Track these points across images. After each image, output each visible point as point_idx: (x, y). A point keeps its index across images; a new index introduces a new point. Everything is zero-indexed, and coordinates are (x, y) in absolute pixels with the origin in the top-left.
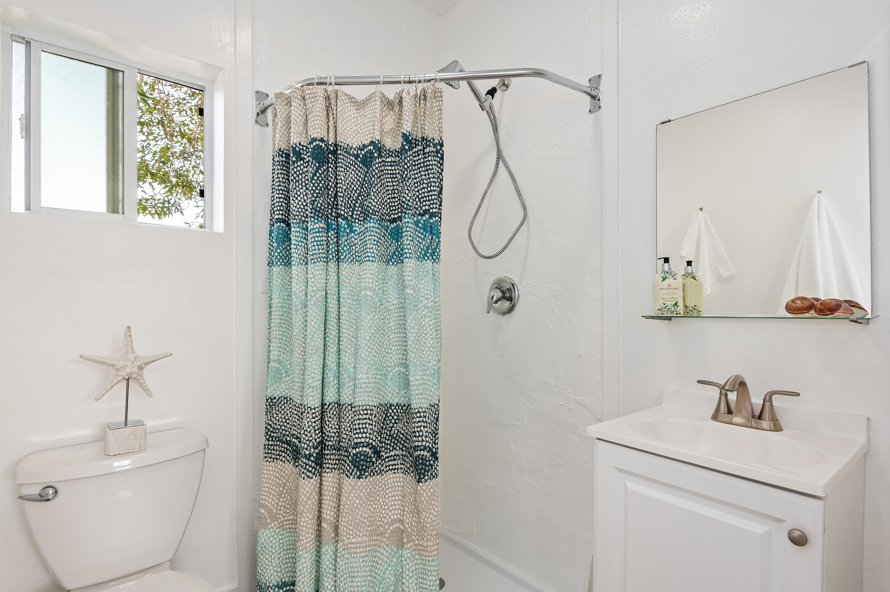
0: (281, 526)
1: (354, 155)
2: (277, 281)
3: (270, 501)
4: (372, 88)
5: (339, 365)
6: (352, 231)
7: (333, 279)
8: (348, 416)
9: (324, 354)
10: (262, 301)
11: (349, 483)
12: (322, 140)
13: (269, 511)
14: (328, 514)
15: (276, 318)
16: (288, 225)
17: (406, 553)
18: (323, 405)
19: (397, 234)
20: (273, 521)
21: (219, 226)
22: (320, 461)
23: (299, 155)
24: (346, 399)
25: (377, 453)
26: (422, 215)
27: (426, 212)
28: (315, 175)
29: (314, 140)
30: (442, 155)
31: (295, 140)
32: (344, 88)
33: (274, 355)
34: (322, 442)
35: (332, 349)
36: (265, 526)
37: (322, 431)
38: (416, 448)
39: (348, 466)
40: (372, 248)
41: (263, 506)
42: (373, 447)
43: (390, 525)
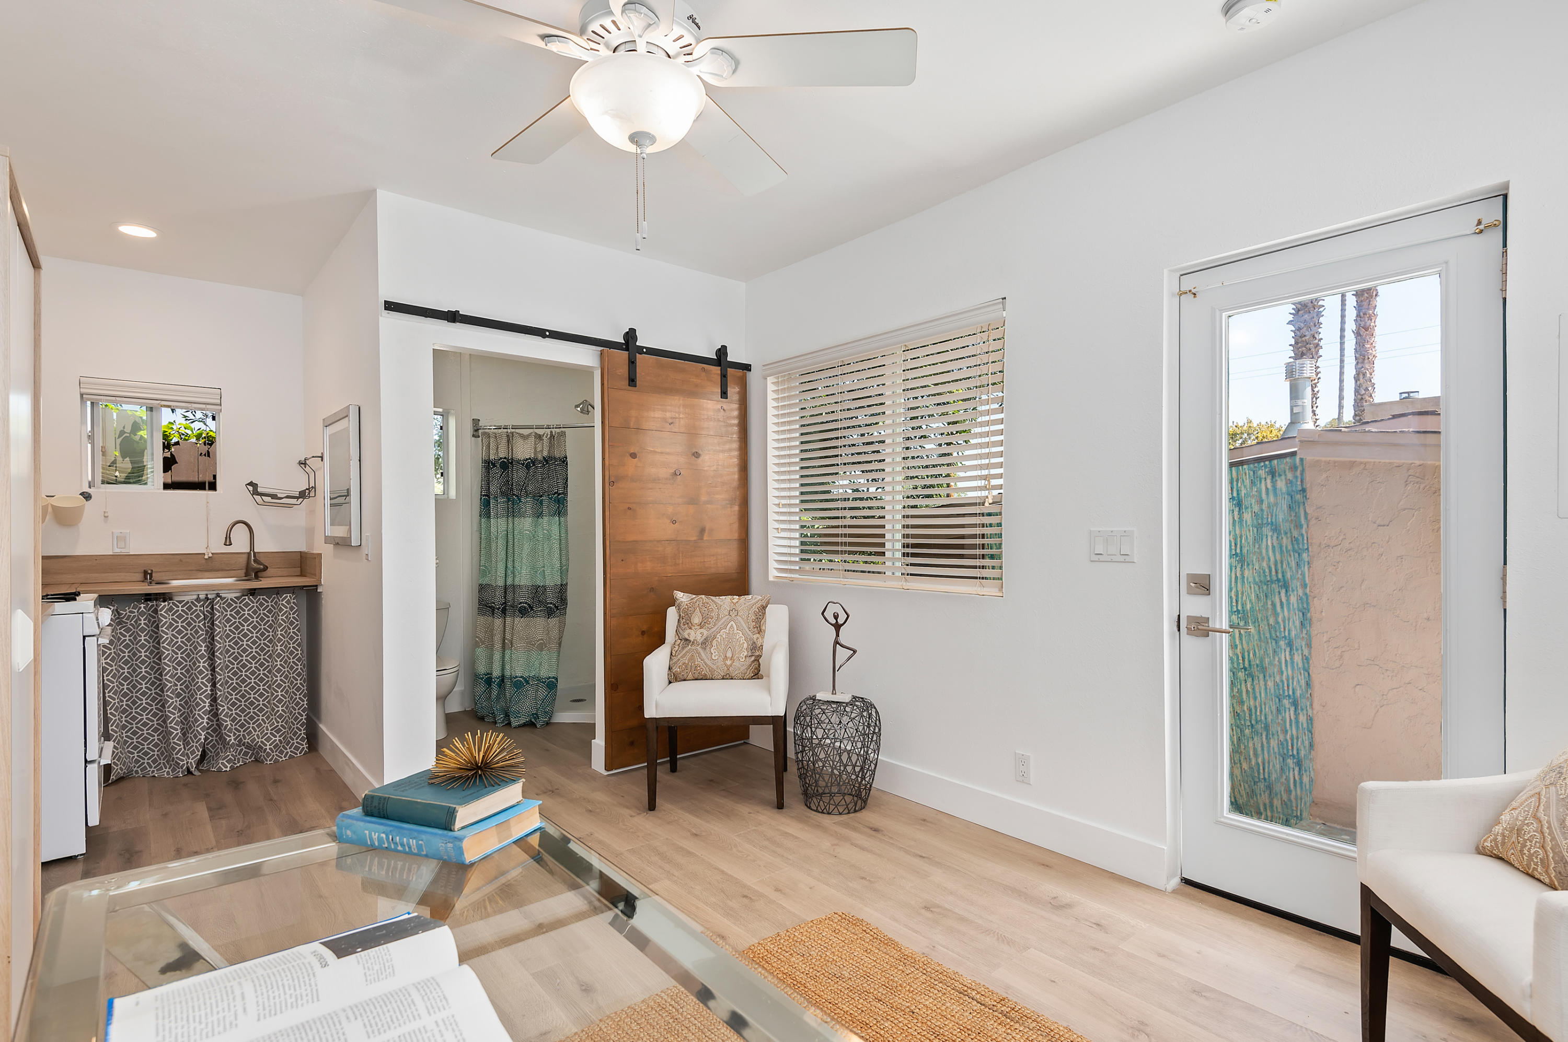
0: (487, 647)
1: (521, 464)
2: (483, 526)
3: (482, 635)
4: (531, 431)
5: (513, 567)
6: (520, 501)
7: (511, 526)
8: (518, 591)
9: (506, 562)
10: (476, 535)
11: (517, 620)
12: (505, 458)
13: (481, 639)
14: (508, 636)
15: (483, 545)
16: (489, 497)
17: (544, 652)
18: (506, 586)
19: (541, 503)
20: (482, 645)
21: (453, 493)
22: (504, 611)
23: (494, 465)
24: (516, 583)
25: (532, 608)
26: (554, 494)
27: (555, 493)
28: (501, 475)
29: (501, 458)
30: (567, 463)
31: (492, 457)
32: (517, 431)
33: (483, 562)
34: (505, 603)
35: (510, 560)
36: (479, 647)
37: (505, 598)
38: (548, 603)
39: (517, 613)
40: (529, 511)
41: (477, 637)
42: (529, 604)
43: (538, 641)
